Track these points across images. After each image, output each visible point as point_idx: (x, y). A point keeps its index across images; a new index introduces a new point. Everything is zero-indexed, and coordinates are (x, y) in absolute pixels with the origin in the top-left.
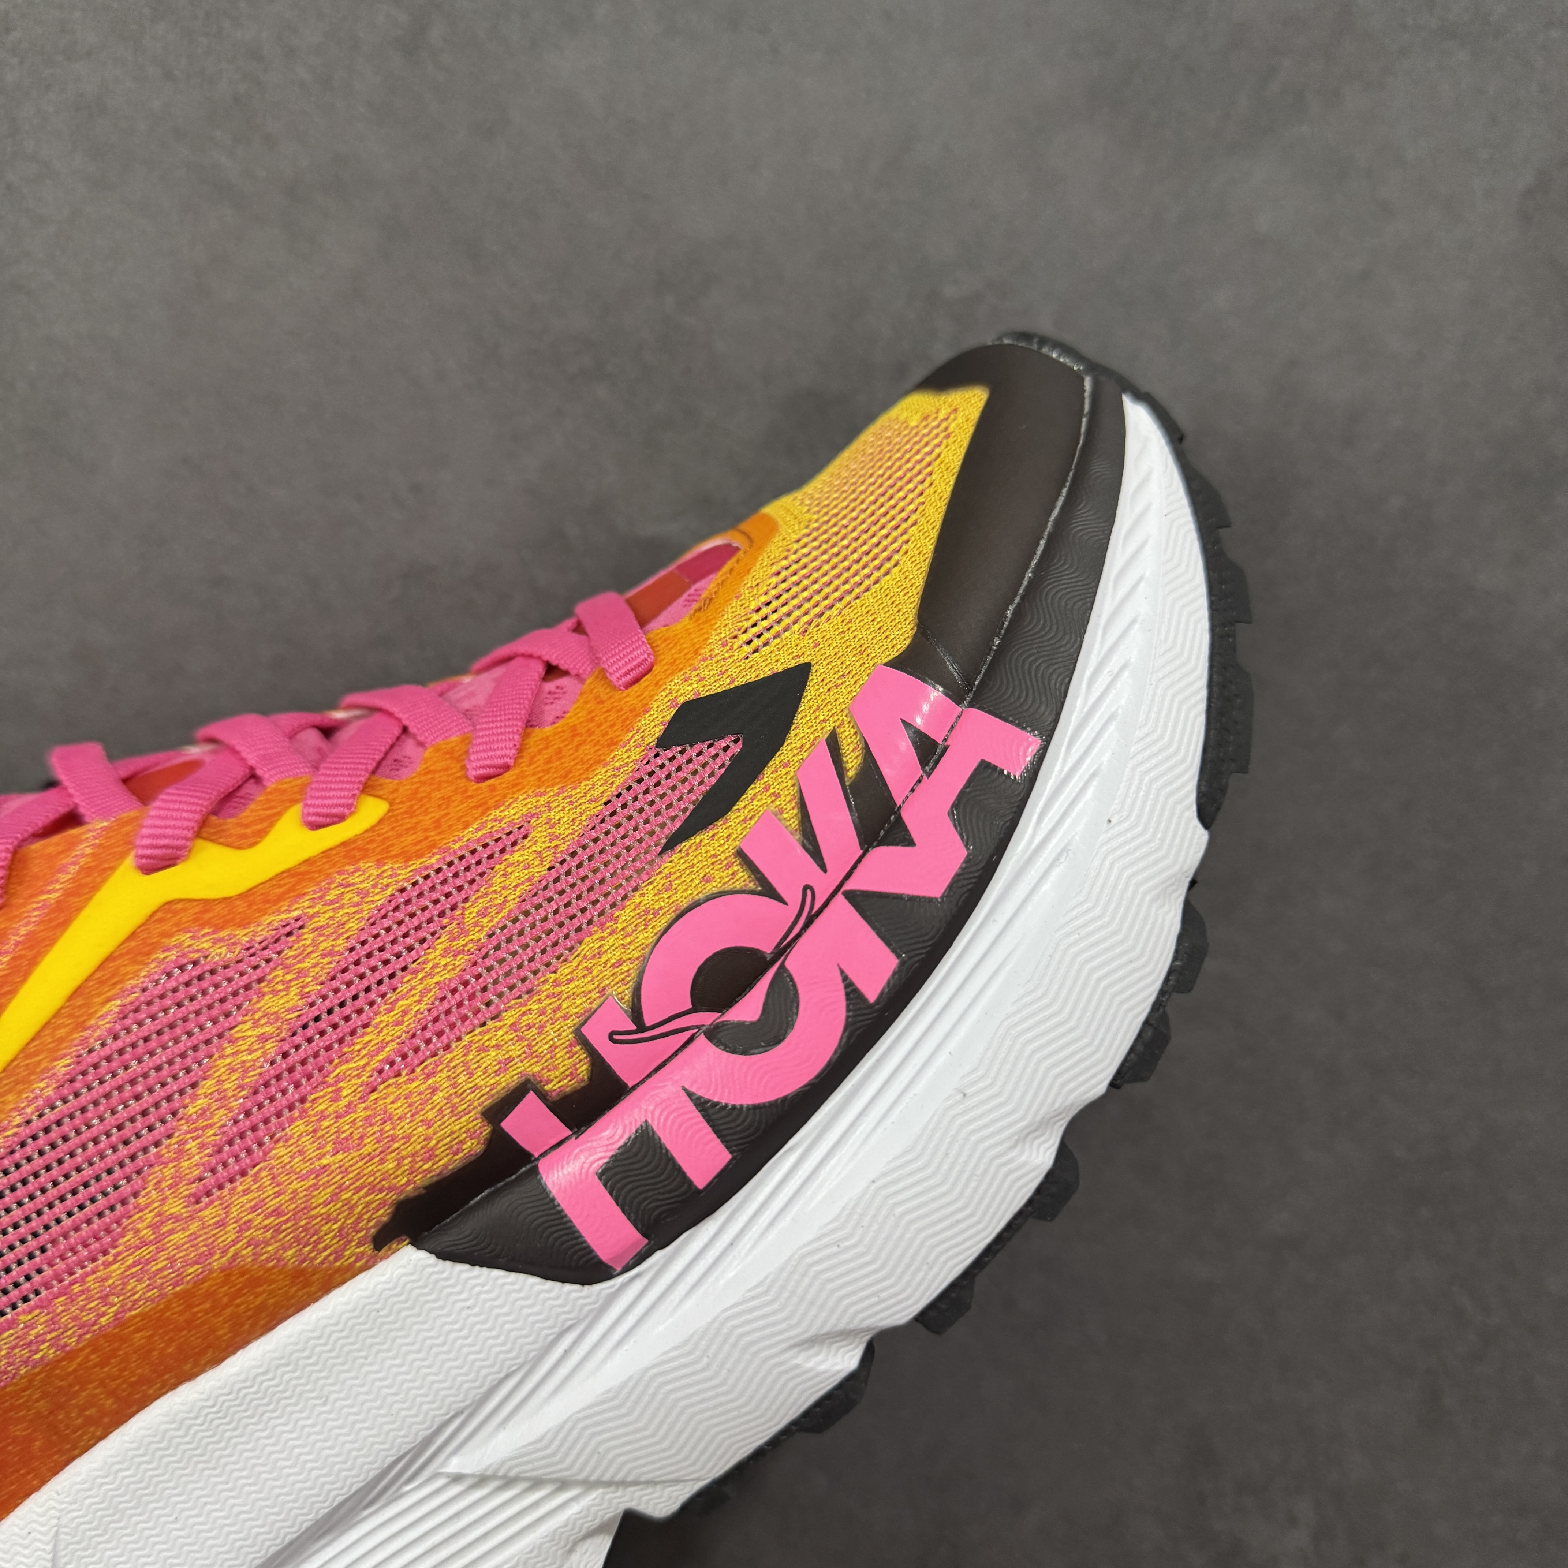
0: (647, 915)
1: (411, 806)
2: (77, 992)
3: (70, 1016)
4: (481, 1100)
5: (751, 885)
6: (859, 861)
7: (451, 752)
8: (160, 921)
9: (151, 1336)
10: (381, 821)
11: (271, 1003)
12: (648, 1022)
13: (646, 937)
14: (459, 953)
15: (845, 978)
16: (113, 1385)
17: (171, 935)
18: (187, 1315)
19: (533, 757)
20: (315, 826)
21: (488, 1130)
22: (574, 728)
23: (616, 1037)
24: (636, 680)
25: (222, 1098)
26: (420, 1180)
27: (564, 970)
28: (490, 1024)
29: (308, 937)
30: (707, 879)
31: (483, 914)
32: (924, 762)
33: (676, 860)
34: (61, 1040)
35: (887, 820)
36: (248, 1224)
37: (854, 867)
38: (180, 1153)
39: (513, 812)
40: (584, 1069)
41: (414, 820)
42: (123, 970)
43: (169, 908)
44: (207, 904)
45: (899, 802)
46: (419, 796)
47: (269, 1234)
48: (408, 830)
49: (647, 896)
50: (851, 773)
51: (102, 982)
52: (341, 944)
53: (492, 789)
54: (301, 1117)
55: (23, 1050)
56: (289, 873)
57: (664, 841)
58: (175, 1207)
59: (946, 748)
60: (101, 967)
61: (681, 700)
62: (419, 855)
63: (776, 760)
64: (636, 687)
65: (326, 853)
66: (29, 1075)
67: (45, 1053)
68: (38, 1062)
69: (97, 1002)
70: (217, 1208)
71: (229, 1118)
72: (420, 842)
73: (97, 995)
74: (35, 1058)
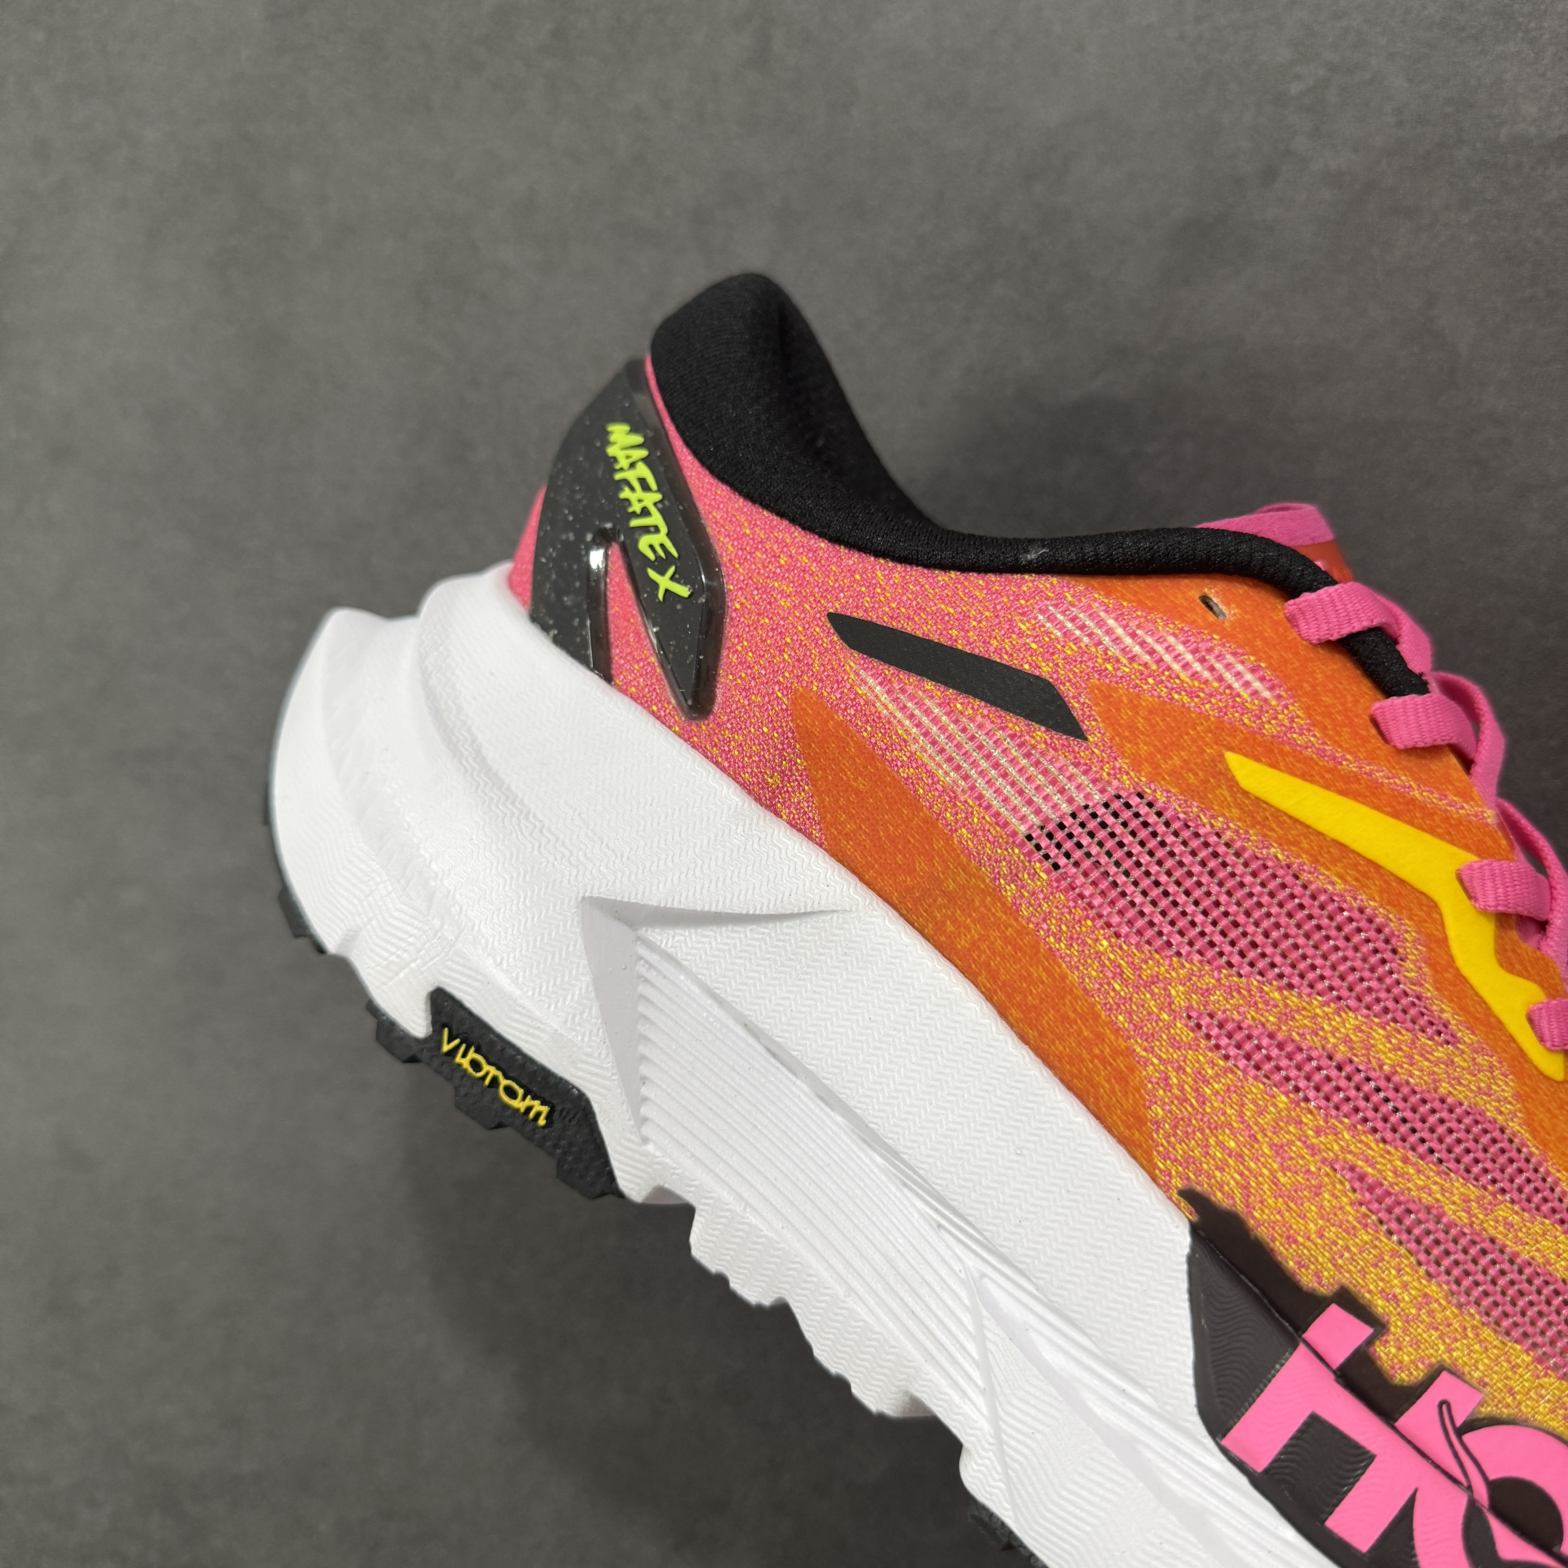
2: (1342, 847)
3: (1321, 847)
4: (1350, 1278)
8: (1421, 904)
9: (1043, 982)
10: (1548, 1078)
12: (1467, 1438)
13: (1544, 1416)
14: (1468, 1213)
16: (984, 946)
17: (1410, 918)
18: (1072, 1015)
20: (1530, 1020)
21: (1324, 1291)
23: (1444, 1407)
25: (1286, 1016)
26: (1263, 1233)
27: (1487, 1333)
28: (1421, 1271)
29: (1440, 1053)
31: (1509, 1225)
34: (1298, 844)
36: (1180, 1069)
38: (1227, 990)
40: (1402, 1377)
41: (1558, 1112)
42: (1370, 883)
43: (1431, 906)
44: (1444, 942)
47: (1176, 1091)
48: (1549, 1110)
51: (1355, 866)
52: (1444, 1088)
54: (1292, 1101)
55: (1278, 810)
58: (1177, 992)
60: (1370, 862)
62: (1533, 1132)
65: (1512, 1039)
66: (1259, 823)
67: (1281, 832)
68: (1273, 830)
69: (1339, 869)
70: (1187, 1036)
71: (1271, 1028)
72: (1544, 1128)
73: (1344, 867)
74: (1274, 826)
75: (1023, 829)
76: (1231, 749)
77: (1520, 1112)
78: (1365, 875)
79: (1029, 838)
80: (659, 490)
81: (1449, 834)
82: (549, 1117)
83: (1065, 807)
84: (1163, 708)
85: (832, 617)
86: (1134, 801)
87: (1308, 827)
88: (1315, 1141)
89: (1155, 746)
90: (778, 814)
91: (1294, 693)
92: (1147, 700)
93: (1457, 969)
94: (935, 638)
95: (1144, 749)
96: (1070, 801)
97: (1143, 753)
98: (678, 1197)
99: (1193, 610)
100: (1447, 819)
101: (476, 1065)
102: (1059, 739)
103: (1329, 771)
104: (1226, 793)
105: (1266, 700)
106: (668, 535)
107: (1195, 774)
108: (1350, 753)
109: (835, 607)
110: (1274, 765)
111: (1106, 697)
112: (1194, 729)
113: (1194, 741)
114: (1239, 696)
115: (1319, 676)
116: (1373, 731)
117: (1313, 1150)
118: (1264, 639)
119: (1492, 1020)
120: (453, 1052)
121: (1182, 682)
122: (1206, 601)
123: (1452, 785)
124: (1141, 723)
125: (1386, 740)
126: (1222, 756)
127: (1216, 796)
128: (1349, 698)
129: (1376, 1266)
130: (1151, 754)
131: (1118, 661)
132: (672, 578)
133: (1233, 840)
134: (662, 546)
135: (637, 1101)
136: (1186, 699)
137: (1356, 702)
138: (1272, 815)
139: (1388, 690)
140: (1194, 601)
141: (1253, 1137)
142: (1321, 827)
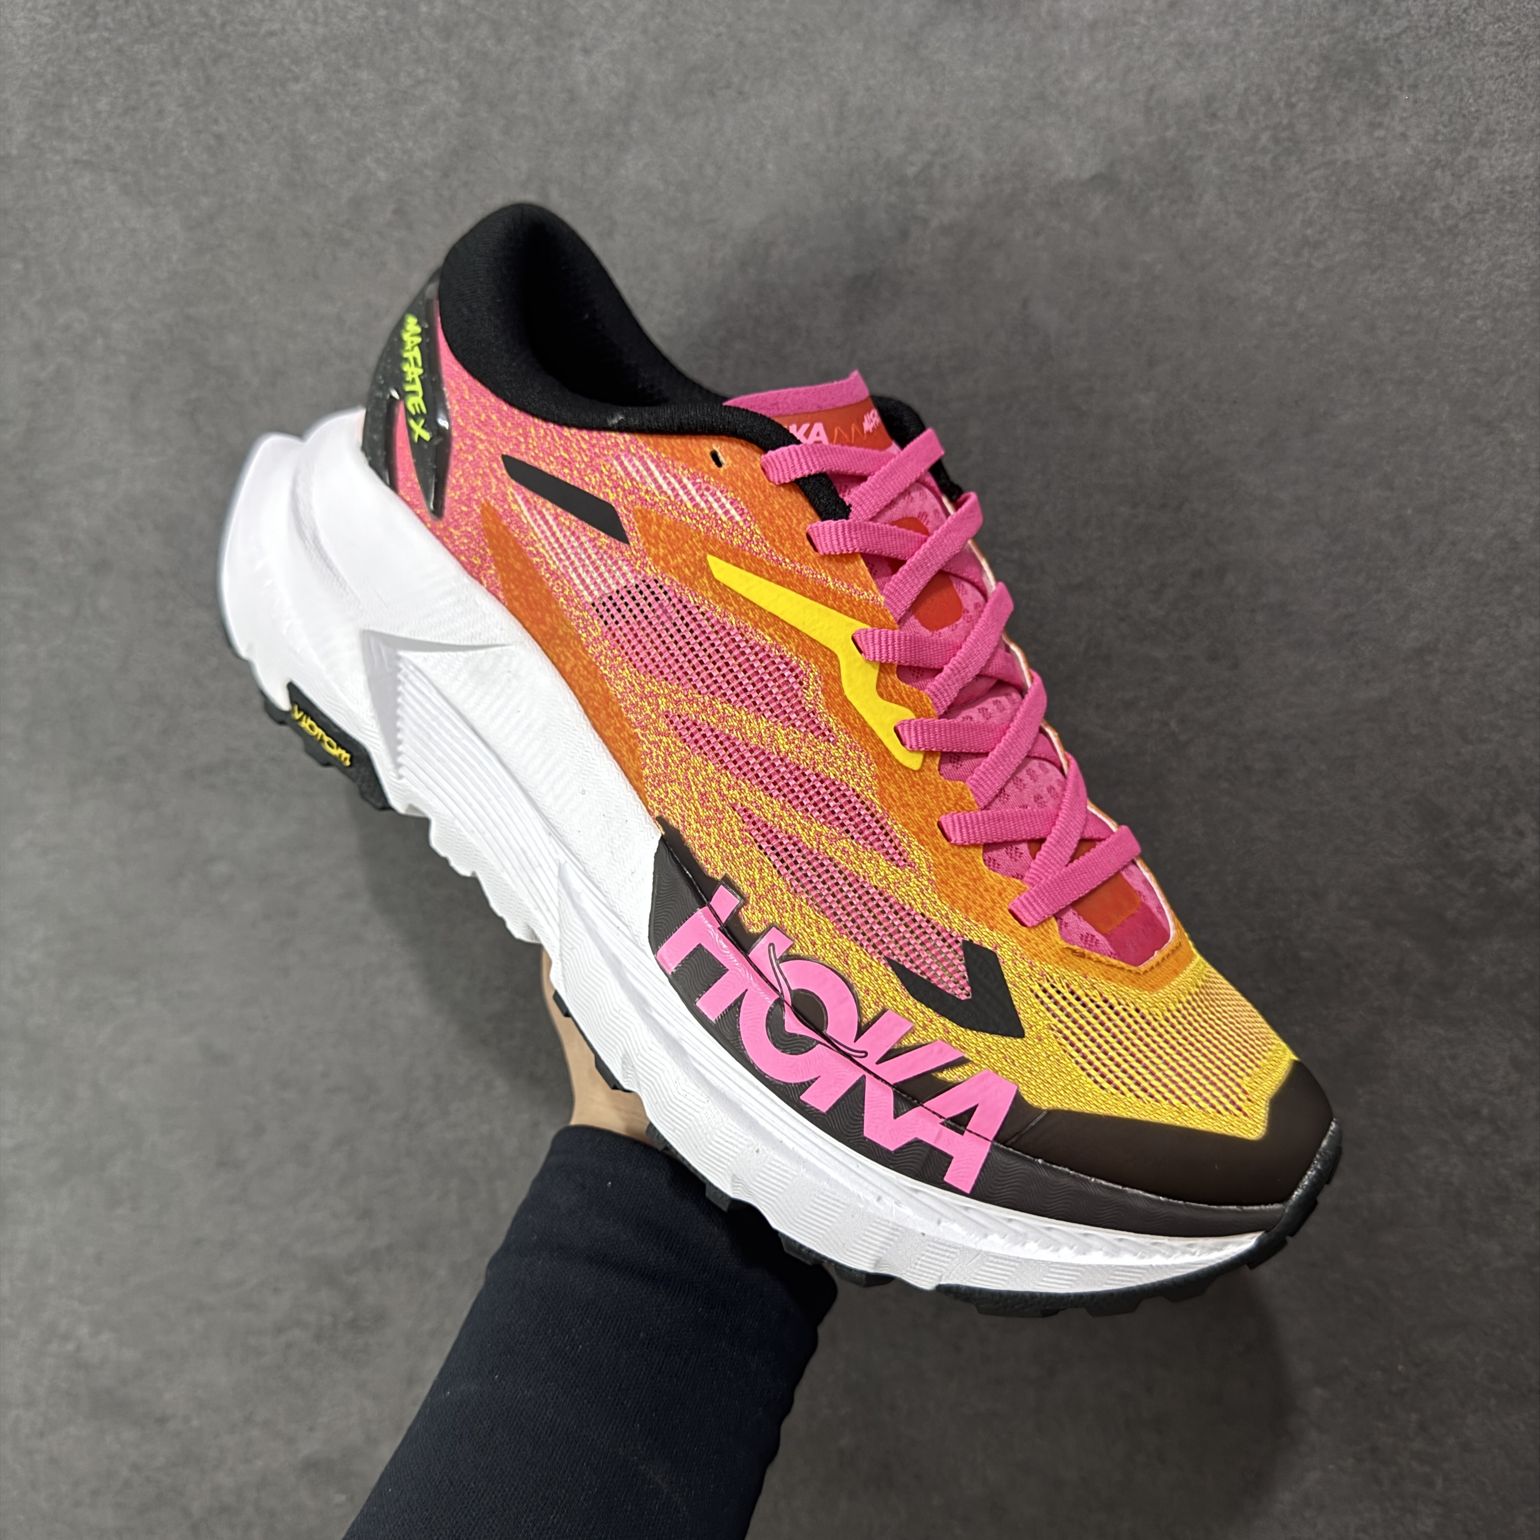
0: (844, 957)
1: (918, 784)
2: (775, 617)
3: (761, 617)
4: (731, 871)
5: (865, 1020)
6: (886, 1083)
7: (962, 798)
8: (825, 655)
9: (600, 693)
10: (905, 768)
11: (780, 734)
12: (782, 964)
13: (830, 958)
14: (818, 842)
15: (813, 1081)
16: (576, 669)
17: (815, 663)
18: (612, 713)
19: (958, 855)
21: (719, 878)
22: (981, 878)
23: (772, 947)
24: (1016, 917)
25: (723, 719)
26: (690, 843)
28: (775, 871)
29: (822, 747)
30: (867, 991)
31: (845, 852)
32: (952, 1119)
33: (881, 969)
34: (747, 614)
35: (913, 1099)
37: (883, 1080)
38: (691, 702)
39: (917, 854)
40: (753, 930)
41: (908, 789)
42: (791, 641)
43: (833, 657)
44: (838, 679)
45: (925, 1105)
46: (926, 787)
48: (900, 787)
49: (857, 955)
50: (940, 1075)
51: (783, 630)
53: (934, 834)
54: (716, 768)
55: (737, 593)
56: (864, 724)
57: (895, 958)
58: (662, 702)
59: (962, 1133)
60: (792, 627)
61: (998, 952)
62: (882, 800)
63: (950, 1025)
64: (1011, 916)
65: (880, 741)
66: (724, 601)
67: (737, 607)
68: (731, 605)
69: (771, 630)
70: (663, 726)
71: (712, 726)
72: (892, 797)
73: (775, 630)
74: (733, 602)
75: (590, 600)
76: (712, 553)
77: (875, 786)
78: (788, 635)
79: (593, 605)
80: (423, 367)
81: (852, 611)
82: (351, 760)
83: (614, 587)
84: (675, 526)
85: (505, 458)
86: (653, 585)
87: (754, 604)
88: (726, 793)
89: (669, 551)
90: (481, 583)
91: (756, 518)
92: (667, 519)
93: (845, 697)
94: (555, 474)
95: (662, 551)
96: (618, 583)
97: (661, 554)
98: (422, 813)
99: (703, 461)
100: (850, 601)
101: (311, 727)
102: (615, 543)
103: (772, 568)
104: (706, 582)
105: (737, 523)
106: (424, 398)
107: (689, 569)
108: (789, 557)
109: (506, 451)
110: (737, 565)
111: (644, 517)
112: (691, 540)
113: (691, 547)
114: (720, 519)
115: (777, 507)
116: (807, 543)
117: (723, 797)
118: (744, 482)
119: (867, 729)
120: (300, 719)
121: (688, 509)
122: (715, 456)
123: (858, 579)
124: (662, 534)
125: (816, 550)
126: (705, 557)
127: (699, 583)
128: (795, 521)
129: (746, 865)
130: (666, 555)
131: (654, 494)
132: (423, 427)
133: (707, 611)
134: (419, 405)
135: (394, 754)
136: (689, 521)
137: (799, 523)
138: (733, 596)
139: (823, 515)
140: (705, 454)
141: (690, 787)
142: (762, 604)
